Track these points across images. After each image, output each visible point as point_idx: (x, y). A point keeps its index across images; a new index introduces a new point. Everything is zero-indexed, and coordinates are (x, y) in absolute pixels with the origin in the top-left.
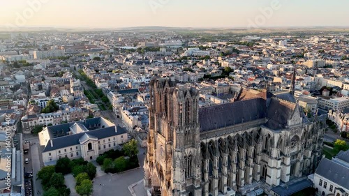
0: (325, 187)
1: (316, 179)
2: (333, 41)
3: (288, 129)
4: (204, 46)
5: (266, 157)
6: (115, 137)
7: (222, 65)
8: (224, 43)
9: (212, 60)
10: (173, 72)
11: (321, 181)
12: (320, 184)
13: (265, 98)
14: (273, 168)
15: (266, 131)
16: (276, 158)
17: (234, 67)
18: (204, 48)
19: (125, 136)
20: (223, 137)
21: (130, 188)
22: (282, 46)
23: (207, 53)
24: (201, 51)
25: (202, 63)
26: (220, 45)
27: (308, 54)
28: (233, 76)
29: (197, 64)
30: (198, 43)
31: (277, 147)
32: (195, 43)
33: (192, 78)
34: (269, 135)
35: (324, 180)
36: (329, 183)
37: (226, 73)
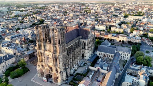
0: (101, 55)
1: (98, 53)
2: (74, 6)
3: (89, 38)
4: (21, 10)
5: (83, 50)
6: (8, 60)
7: (37, 18)
8: (31, 8)
9: (31, 16)
10: (15, 24)
11: (100, 53)
12: (99, 54)
13: (78, 28)
14: (87, 53)
15: (82, 40)
16: (87, 49)
17: (44, 19)
18: (22, 11)
19: (14, 59)
20: (70, 46)
21: (32, 80)
22: (57, 9)
23: (25, 13)
24: (22, 12)
25: (26, 18)
26: (29, 9)
27: (69, 11)
28: (46, 23)
29: (24, 19)
30: (16, 8)
31: (87, 45)
32: (15, 8)
33: (26, 26)
34: (84, 42)
35: (101, 52)
36: (102, 53)
37: (42, 22)
